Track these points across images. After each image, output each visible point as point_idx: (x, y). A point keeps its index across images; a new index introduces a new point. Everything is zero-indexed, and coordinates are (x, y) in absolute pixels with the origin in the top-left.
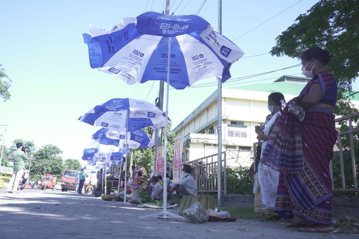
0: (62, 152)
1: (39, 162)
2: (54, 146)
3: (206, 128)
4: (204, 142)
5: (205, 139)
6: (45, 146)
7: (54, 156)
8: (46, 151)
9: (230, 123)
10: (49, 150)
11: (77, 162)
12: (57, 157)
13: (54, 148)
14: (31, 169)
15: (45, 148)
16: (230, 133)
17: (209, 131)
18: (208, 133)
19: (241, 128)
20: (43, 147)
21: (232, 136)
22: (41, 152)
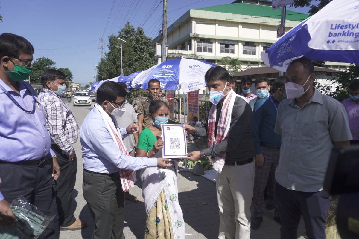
0: (54, 64)
1: (36, 72)
2: (47, 58)
3: (179, 44)
4: (178, 57)
5: (179, 55)
6: (39, 59)
7: (48, 67)
8: (41, 63)
9: (199, 40)
10: (43, 62)
11: (67, 71)
12: (51, 68)
13: (47, 60)
14: (31, 79)
15: (39, 61)
16: (199, 49)
17: (181, 46)
18: (180, 48)
19: (208, 44)
20: (37, 60)
21: (201, 51)
22: (37, 64)
